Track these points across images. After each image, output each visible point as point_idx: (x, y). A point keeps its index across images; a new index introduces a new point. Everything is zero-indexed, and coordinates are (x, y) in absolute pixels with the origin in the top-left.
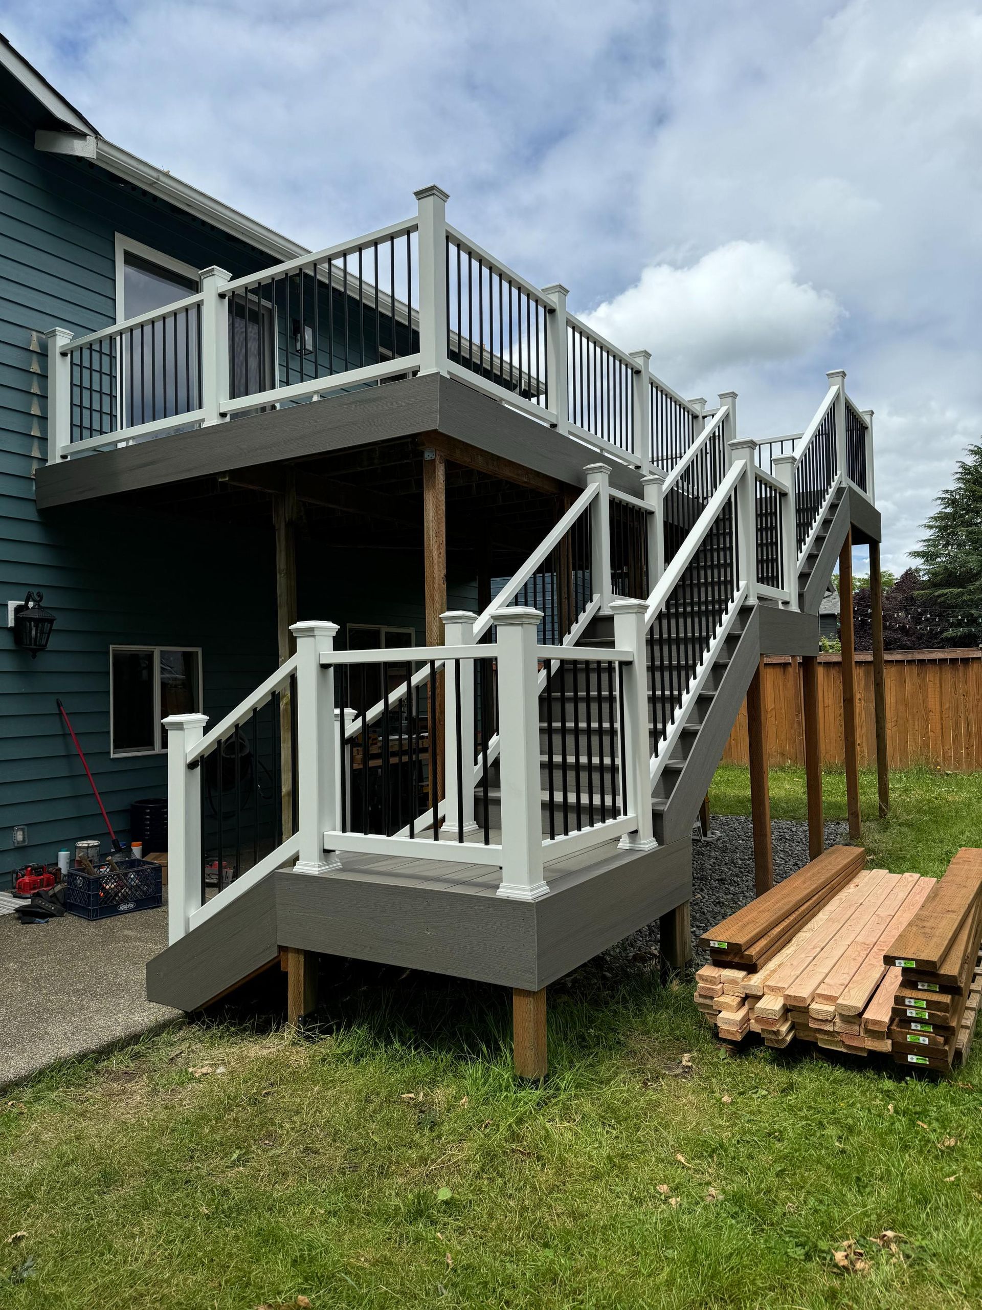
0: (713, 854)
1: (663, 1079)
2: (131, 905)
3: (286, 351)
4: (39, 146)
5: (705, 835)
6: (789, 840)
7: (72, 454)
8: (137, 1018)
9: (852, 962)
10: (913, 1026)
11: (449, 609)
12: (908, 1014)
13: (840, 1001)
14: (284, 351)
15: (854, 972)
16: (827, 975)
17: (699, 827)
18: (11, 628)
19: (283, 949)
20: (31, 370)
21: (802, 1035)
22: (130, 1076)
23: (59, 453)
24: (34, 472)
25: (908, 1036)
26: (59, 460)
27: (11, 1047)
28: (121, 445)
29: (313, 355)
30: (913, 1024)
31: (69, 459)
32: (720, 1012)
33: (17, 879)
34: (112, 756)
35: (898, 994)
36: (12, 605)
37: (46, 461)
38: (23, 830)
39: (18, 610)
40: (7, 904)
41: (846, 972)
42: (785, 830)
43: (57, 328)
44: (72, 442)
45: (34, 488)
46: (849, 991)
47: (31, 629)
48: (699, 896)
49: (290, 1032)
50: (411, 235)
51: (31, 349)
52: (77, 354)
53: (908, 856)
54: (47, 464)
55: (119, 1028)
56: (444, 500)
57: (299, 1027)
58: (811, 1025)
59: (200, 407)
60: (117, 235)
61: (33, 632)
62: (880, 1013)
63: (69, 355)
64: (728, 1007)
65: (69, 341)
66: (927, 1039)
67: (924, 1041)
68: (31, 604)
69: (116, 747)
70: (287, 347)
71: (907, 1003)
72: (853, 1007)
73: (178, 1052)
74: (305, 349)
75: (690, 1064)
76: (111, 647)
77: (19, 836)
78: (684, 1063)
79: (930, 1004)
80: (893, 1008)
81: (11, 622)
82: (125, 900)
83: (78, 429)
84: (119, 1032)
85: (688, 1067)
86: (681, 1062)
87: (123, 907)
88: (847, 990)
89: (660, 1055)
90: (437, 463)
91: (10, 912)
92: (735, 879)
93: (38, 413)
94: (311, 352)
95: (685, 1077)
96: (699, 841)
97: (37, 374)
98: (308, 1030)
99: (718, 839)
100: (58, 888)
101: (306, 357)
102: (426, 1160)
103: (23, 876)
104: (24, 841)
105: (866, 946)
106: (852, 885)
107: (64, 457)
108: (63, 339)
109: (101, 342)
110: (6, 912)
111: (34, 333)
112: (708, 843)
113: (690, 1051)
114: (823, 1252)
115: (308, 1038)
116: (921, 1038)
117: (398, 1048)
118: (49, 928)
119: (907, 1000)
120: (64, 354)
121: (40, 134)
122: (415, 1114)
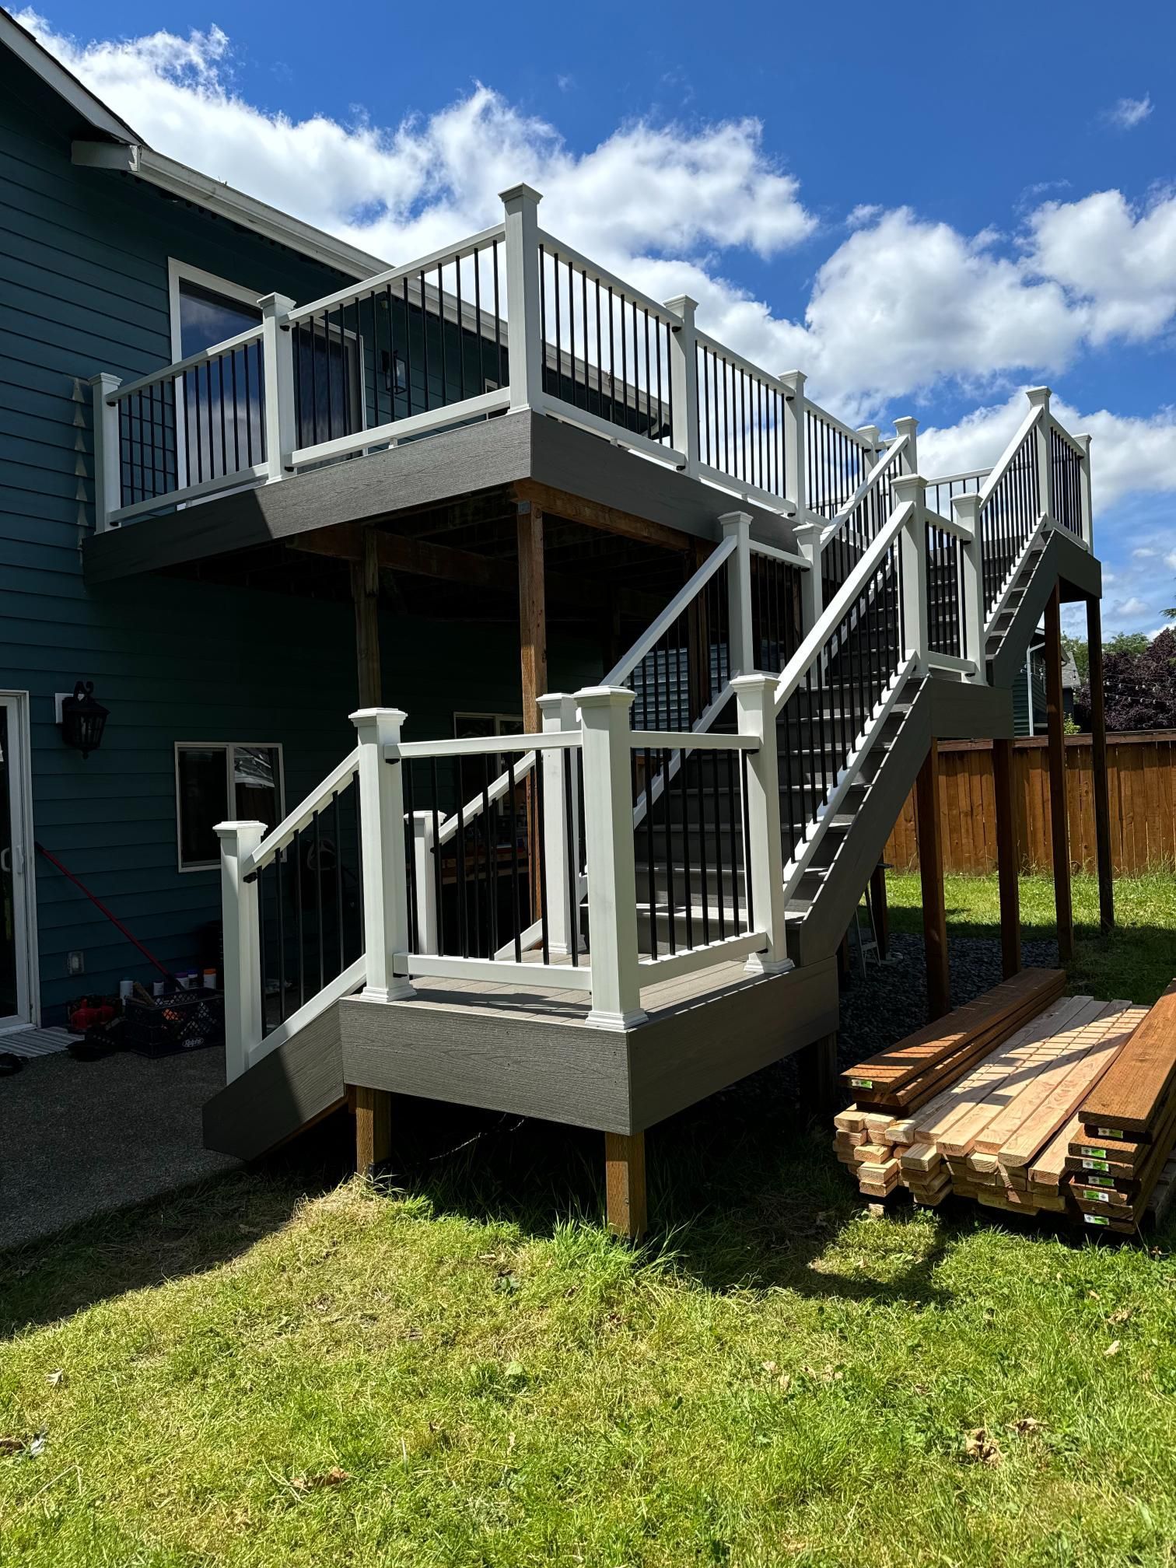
0: (890, 980)
1: (790, 1240)
2: (199, 1041)
3: (375, 390)
4: (76, 161)
5: (883, 957)
6: (987, 963)
7: (124, 520)
8: (191, 1167)
9: (1028, 1105)
10: (1091, 1179)
11: (550, 692)
12: (1085, 1166)
13: (1003, 1150)
14: (373, 390)
15: (1027, 1115)
16: (993, 1119)
17: (875, 949)
18: (59, 724)
19: (350, 1089)
20: (74, 424)
21: (959, 1190)
22: (178, 1233)
23: (108, 520)
24: (81, 543)
25: (1085, 1192)
26: (109, 528)
27: (47, 1198)
28: (181, 507)
29: (406, 393)
30: (1090, 1178)
31: (120, 526)
32: (863, 1162)
33: (71, 1012)
34: (181, 870)
35: (1073, 1142)
36: (59, 697)
37: (95, 529)
38: (78, 955)
39: (66, 703)
40: (59, 1039)
41: (1018, 1116)
42: (984, 951)
43: (102, 374)
44: (122, 506)
45: (81, 561)
46: (1016, 1139)
47: (81, 726)
48: (867, 1029)
49: (358, 1183)
50: (498, 245)
51: (74, 399)
52: (125, 403)
53: (1130, 981)
54: (95, 534)
55: (168, 1179)
56: (542, 562)
57: (369, 1178)
58: (969, 1179)
59: (264, 460)
60: (171, 260)
61: (84, 728)
62: (1053, 1164)
63: (117, 405)
64: (872, 1156)
65: (116, 388)
66: (1106, 1196)
67: (1103, 1197)
68: (81, 696)
69: (185, 860)
70: (376, 386)
71: (1083, 1152)
72: (1017, 1157)
73: (235, 1206)
74: (397, 387)
75: (824, 1224)
76: (177, 744)
77: (75, 963)
78: (818, 1222)
79: (1111, 1154)
80: (1067, 1159)
81: (59, 719)
82: (191, 1035)
83: (130, 491)
84: (169, 1182)
85: (822, 1227)
86: (815, 1221)
87: (189, 1043)
88: (1014, 1137)
89: (792, 1214)
90: (533, 517)
91: (63, 1049)
92: (914, 1009)
93: (84, 474)
94: (405, 391)
95: (816, 1239)
96: (876, 965)
97: (82, 428)
98: (381, 1181)
99: (900, 963)
100: (116, 1021)
101: (398, 396)
102: (499, 1329)
103: (79, 1008)
104: (80, 968)
105: (1048, 1087)
106: (1045, 1015)
107: (114, 524)
108: (110, 384)
109: (151, 387)
110: (59, 1049)
111: (77, 380)
112: (886, 967)
113: (826, 1209)
114: (950, 1438)
115: (379, 1190)
116: (1100, 1194)
117: (481, 1203)
118: (104, 1067)
119: (1083, 1149)
120: (112, 404)
121: (77, 146)
122: (494, 1278)
